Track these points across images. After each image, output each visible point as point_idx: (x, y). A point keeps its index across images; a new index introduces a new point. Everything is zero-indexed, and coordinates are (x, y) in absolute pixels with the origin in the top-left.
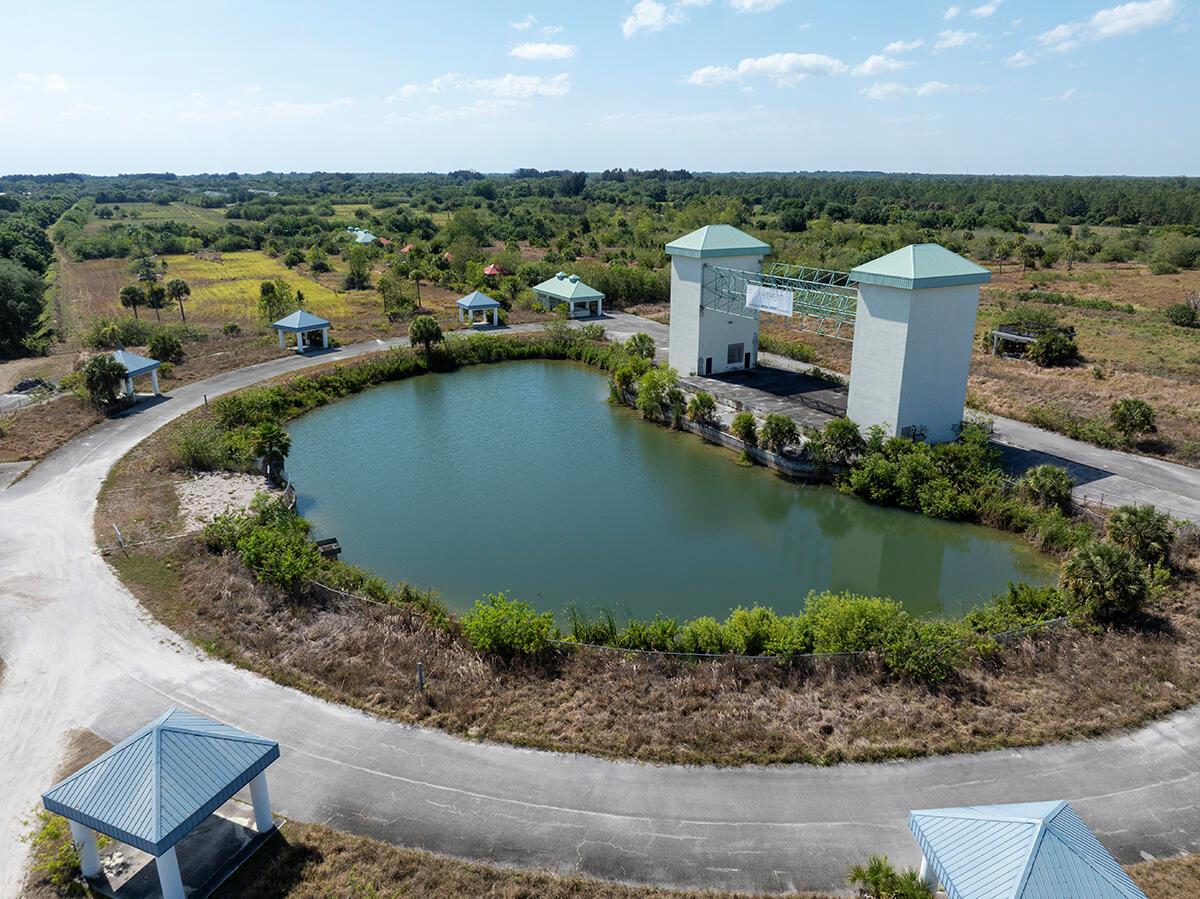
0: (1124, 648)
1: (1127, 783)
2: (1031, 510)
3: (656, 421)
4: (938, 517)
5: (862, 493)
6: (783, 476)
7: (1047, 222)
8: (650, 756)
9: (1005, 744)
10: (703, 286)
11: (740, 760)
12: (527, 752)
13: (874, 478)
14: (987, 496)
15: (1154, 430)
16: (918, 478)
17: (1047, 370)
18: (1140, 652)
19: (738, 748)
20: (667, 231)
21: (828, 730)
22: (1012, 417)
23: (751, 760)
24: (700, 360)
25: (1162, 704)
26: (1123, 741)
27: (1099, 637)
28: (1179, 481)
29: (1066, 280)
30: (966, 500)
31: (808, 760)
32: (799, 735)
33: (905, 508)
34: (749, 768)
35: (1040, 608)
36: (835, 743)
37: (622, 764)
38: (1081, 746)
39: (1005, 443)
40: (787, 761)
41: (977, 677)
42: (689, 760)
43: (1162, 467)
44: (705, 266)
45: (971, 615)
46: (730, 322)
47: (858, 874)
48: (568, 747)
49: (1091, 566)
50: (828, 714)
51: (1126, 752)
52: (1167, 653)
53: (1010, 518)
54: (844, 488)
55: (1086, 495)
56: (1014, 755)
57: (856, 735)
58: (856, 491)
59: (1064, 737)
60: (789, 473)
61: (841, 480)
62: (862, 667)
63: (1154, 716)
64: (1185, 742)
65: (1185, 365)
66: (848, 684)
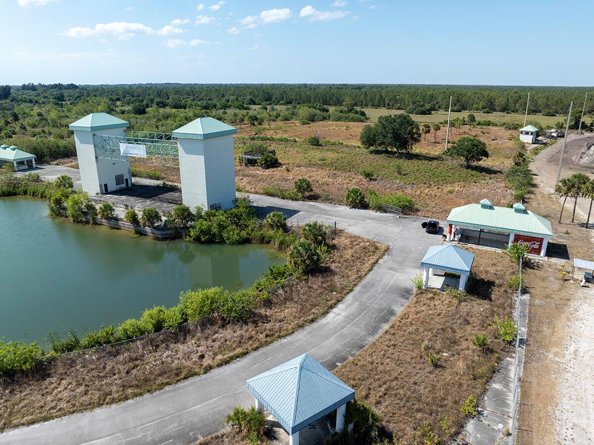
0: (316, 282)
1: (327, 338)
2: (271, 232)
3: (81, 222)
4: (233, 244)
5: (197, 240)
6: (157, 239)
7: (256, 105)
8: (113, 401)
9: (280, 337)
10: (95, 146)
11: (162, 386)
12: (36, 426)
13: (202, 231)
14: (252, 230)
15: (312, 190)
16: (222, 227)
17: (267, 170)
18: (322, 283)
19: (160, 380)
20: (68, 117)
21: (202, 357)
22: (256, 193)
23: (168, 384)
24: (101, 186)
25: (333, 301)
26: (323, 321)
27: (307, 280)
28: (324, 210)
29: (268, 130)
30: (244, 234)
31: (196, 374)
32: (188, 363)
33: (217, 243)
34: (167, 388)
35: (282, 274)
36: (207, 362)
37: (98, 411)
38: (308, 328)
39: (256, 205)
40: (186, 378)
41: (263, 311)
42: (135, 395)
43: (317, 205)
44: (94, 135)
45: (255, 285)
46: (114, 164)
47: (229, 418)
48: (63, 413)
49: (298, 252)
50: (201, 349)
51: (324, 325)
52: (331, 281)
53: (263, 238)
54: (188, 239)
55: (291, 222)
56: (284, 341)
57: (215, 354)
58: (194, 239)
59: (301, 327)
60: (160, 236)
61: (186, 235)
62: (212, 322)
63: (331, 307)
64: (343, 314)
65: (318, 162)
66: (207, 331)
